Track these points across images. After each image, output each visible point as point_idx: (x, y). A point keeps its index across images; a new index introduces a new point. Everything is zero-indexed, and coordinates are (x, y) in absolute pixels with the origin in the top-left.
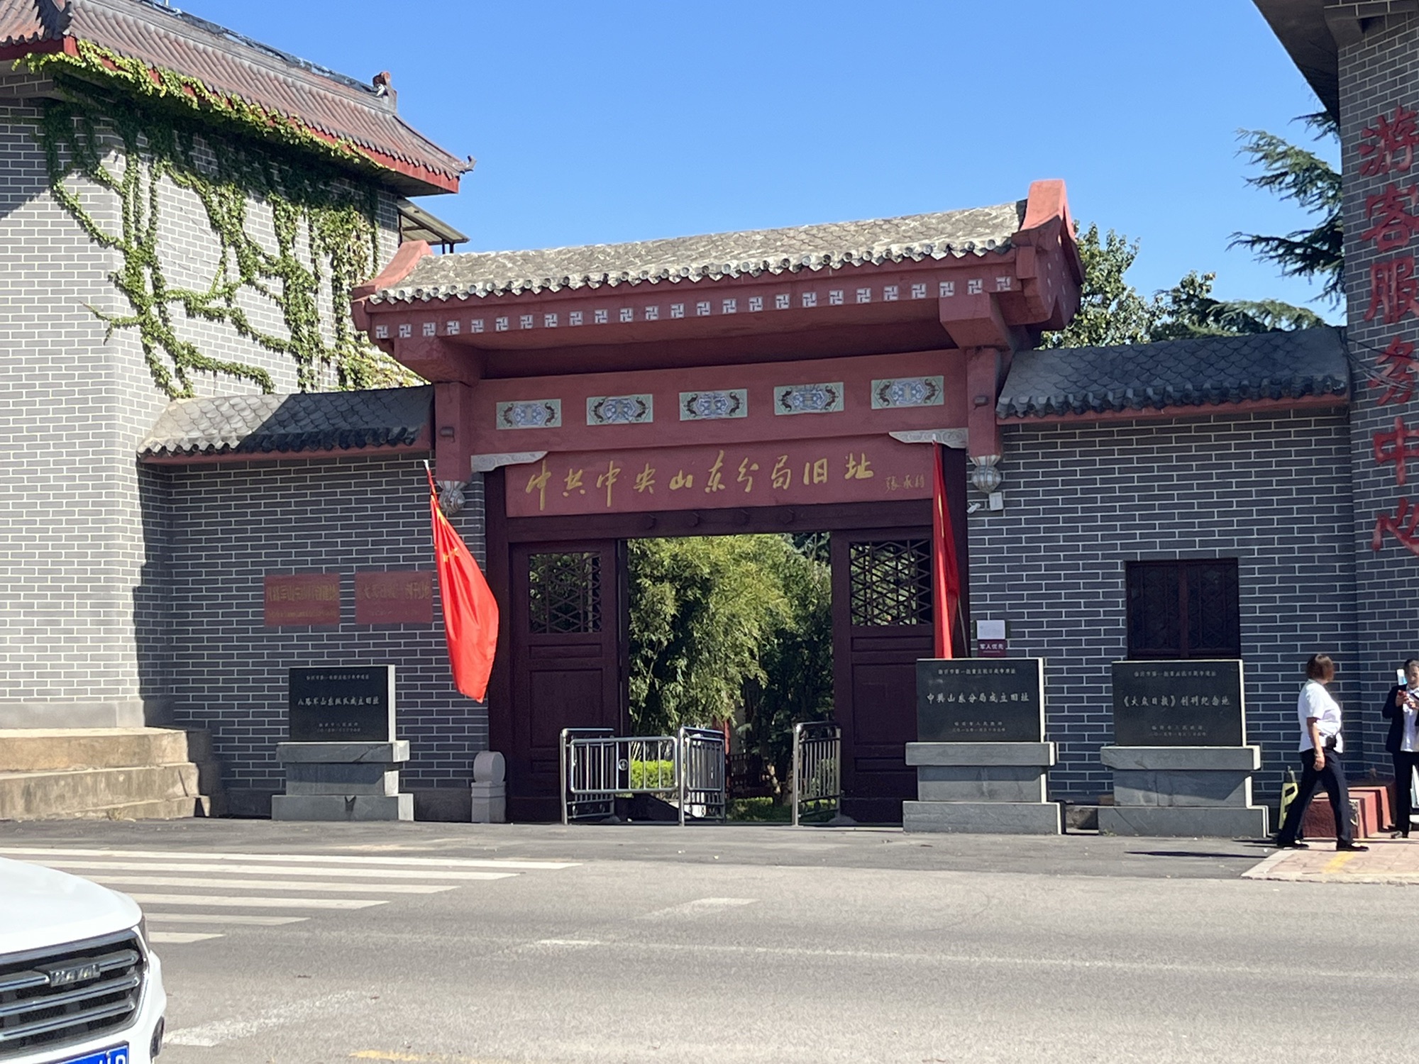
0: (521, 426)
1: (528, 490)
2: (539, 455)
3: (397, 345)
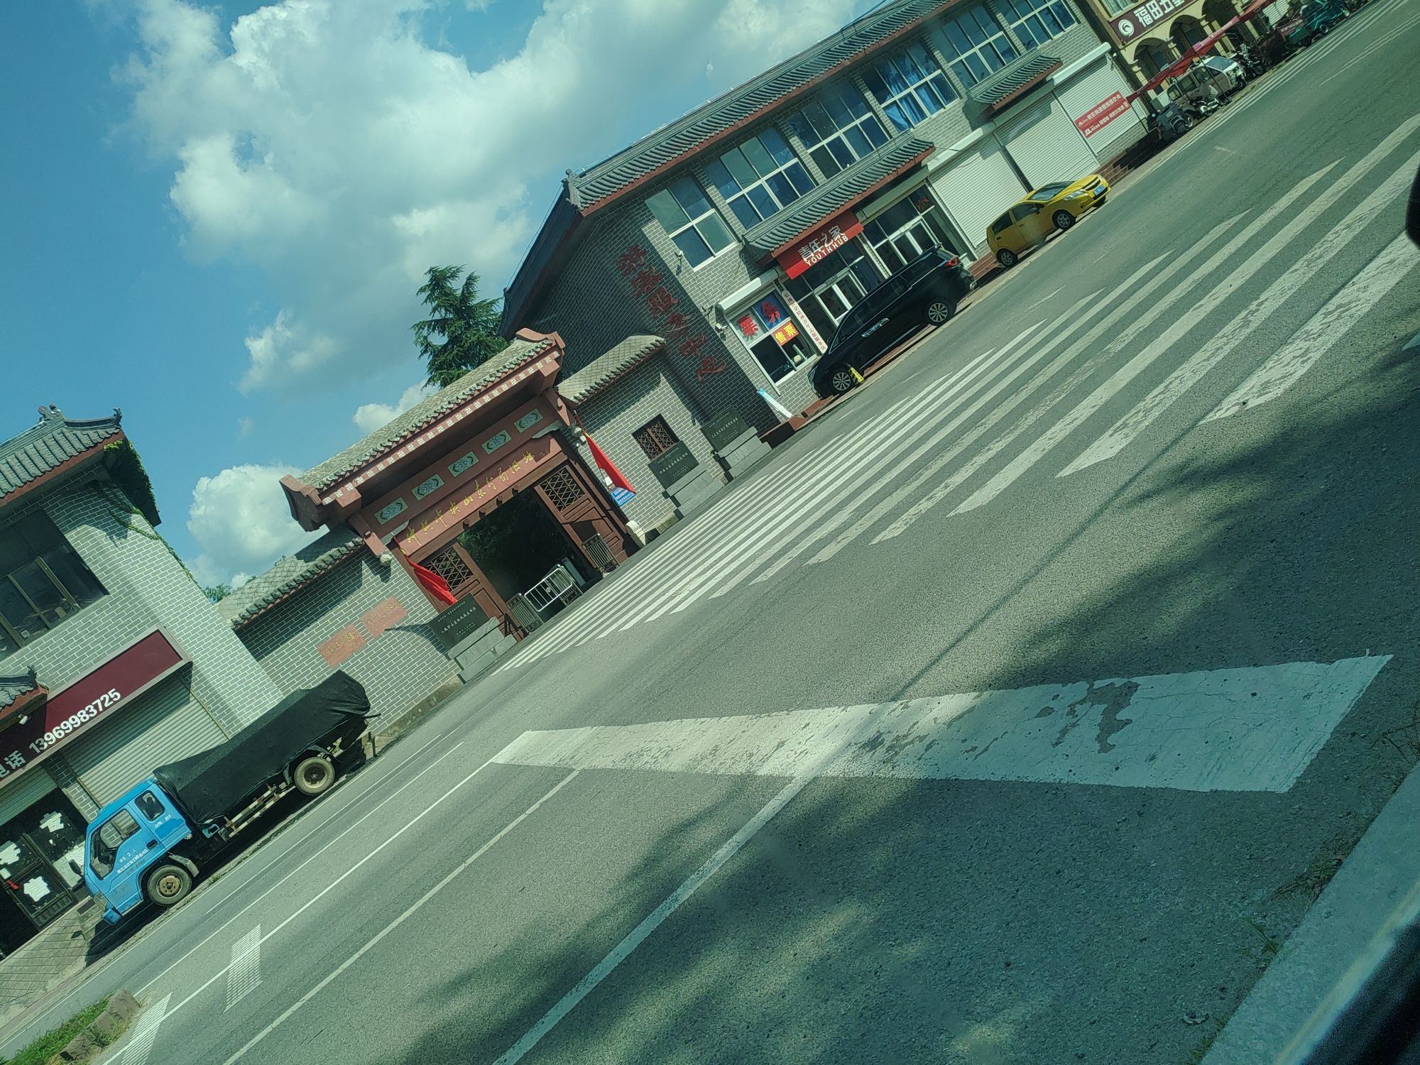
0: (391, 517)
1: (410, 541)
2: (407, 523)
3: (338, 501)
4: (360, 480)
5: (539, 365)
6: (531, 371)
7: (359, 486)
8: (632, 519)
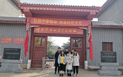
1: (37, 30)
2: (39, 26)
3: (24, 9)
4: (32, 8)
5: (91, 11)
6: (88, 11)
7: (30, 9)
8: (87, 61)
